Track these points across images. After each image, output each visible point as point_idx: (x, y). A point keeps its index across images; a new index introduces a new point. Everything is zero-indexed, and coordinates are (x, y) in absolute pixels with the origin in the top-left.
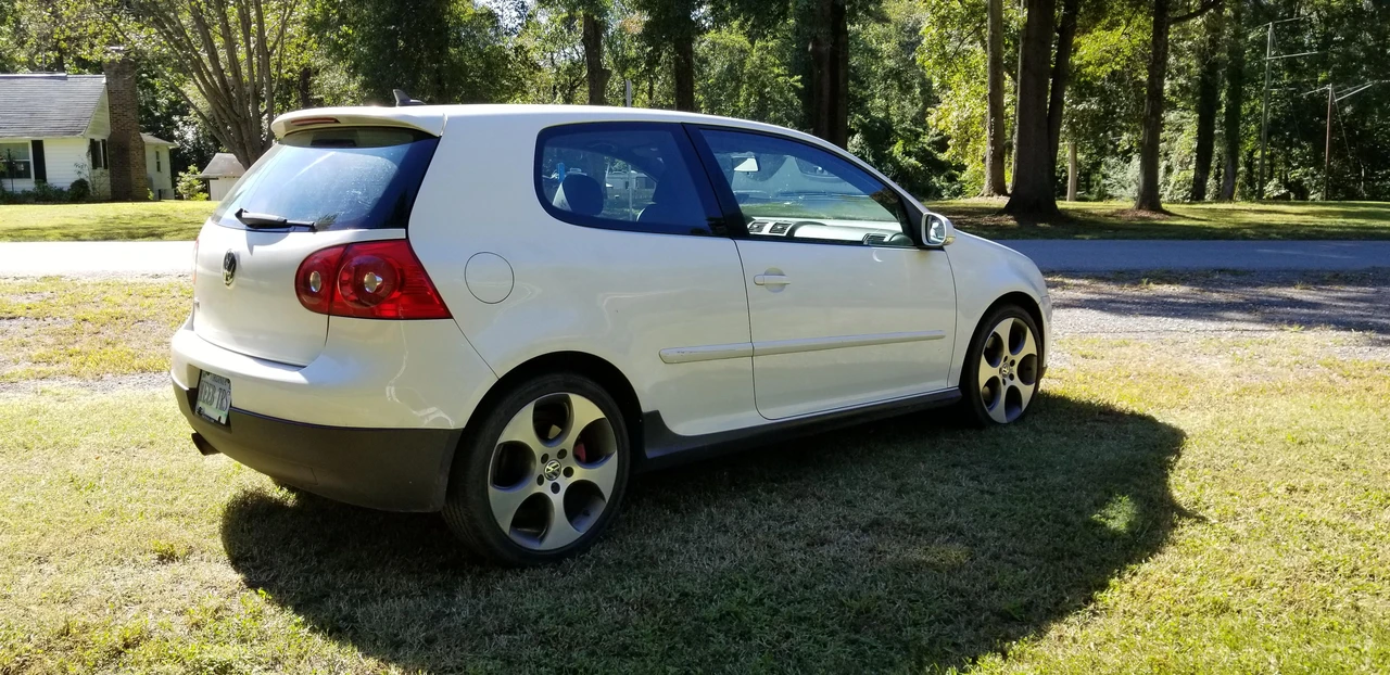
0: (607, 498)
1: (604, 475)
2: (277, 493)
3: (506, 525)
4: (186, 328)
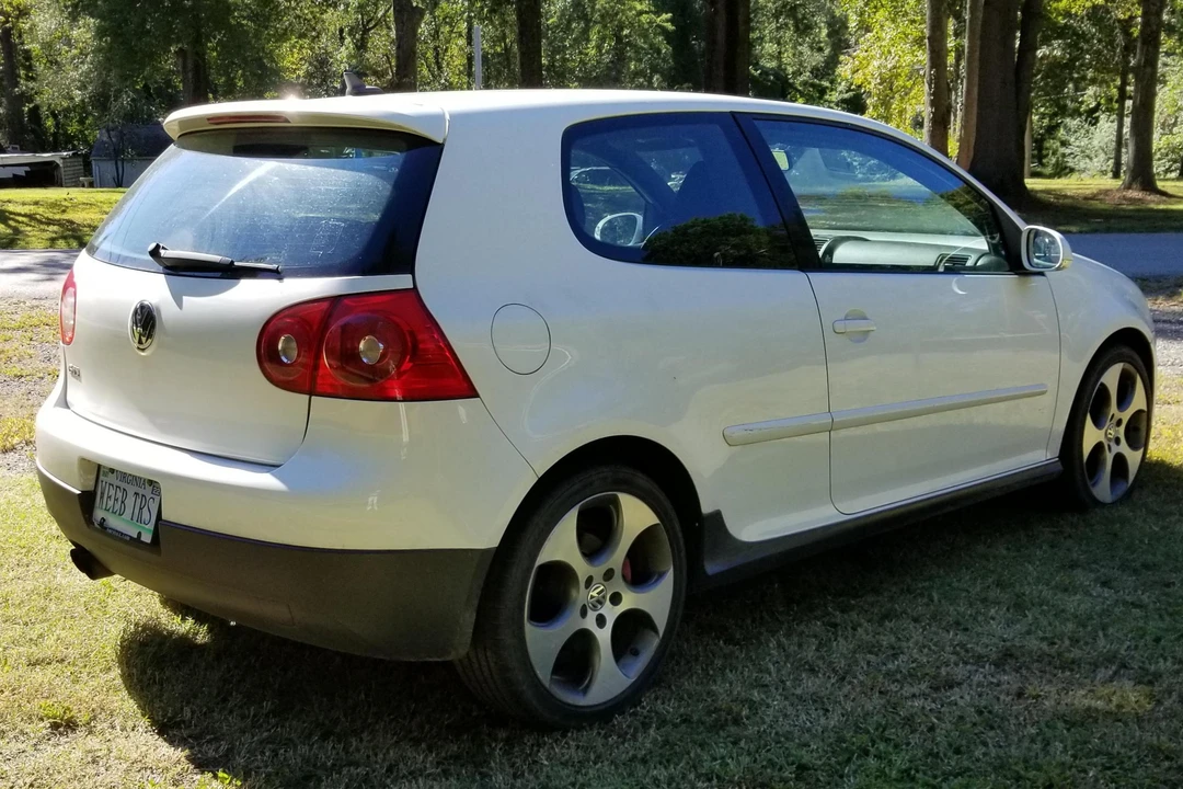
0: (661, 629)
1: (657, 600)
2: (181, 626)
3: (544, 672)
4: (57, 404)
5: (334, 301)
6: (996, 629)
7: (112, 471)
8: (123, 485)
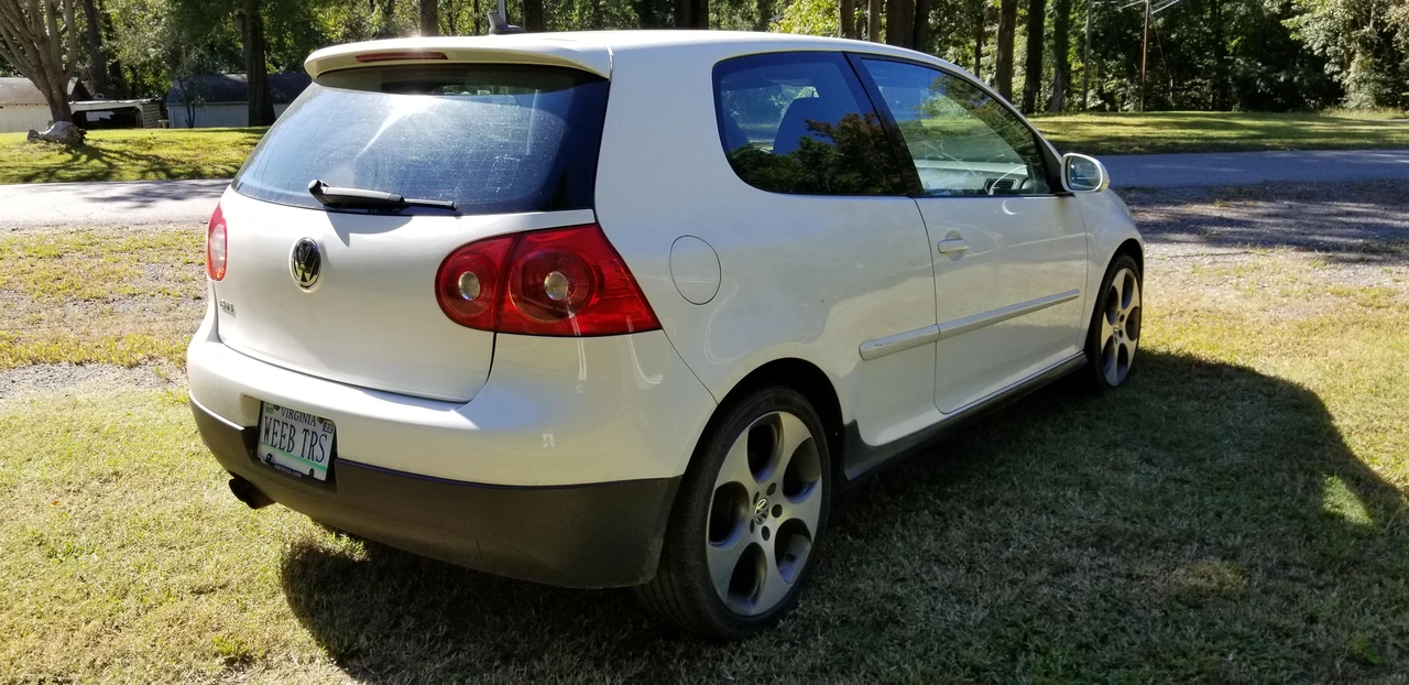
0: (813, 533)
1: (808, 509)
3: (722, 590)
5: (516, 238)
6: (1083, 512)
7: (277, 407)
8: (290, 422)
